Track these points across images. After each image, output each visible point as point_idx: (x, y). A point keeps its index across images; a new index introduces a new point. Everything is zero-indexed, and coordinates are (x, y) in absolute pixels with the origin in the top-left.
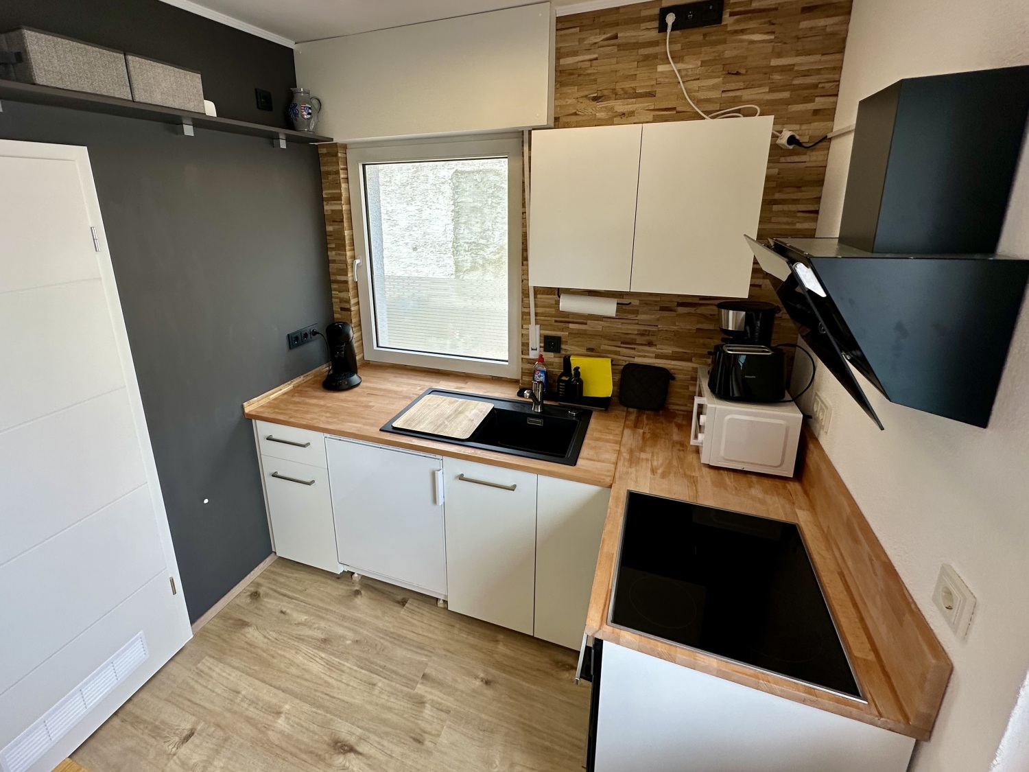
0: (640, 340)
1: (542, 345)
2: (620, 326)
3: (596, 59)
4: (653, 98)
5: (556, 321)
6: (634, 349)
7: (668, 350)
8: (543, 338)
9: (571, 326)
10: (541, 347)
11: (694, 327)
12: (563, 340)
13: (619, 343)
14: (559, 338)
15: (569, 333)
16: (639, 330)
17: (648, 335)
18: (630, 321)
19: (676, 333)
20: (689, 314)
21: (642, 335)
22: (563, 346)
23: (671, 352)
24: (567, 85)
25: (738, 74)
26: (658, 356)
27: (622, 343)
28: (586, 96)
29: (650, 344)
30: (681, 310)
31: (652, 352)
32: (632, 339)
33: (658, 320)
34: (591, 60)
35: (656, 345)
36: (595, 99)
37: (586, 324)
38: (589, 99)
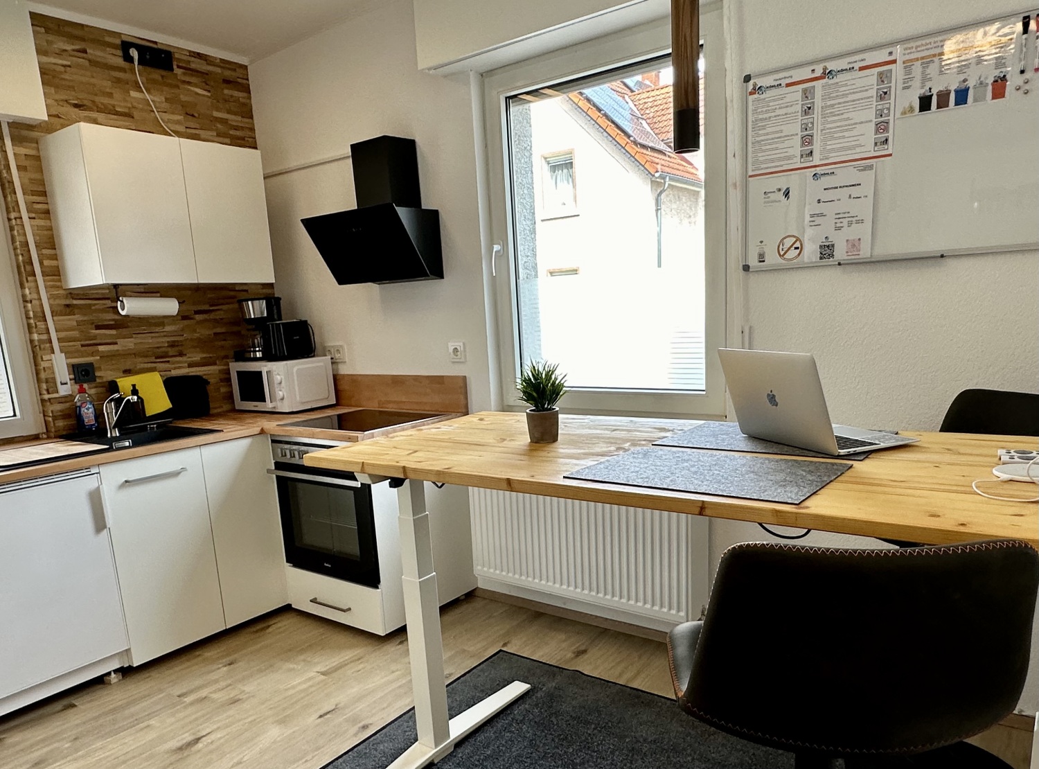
0: (172, 351)
1: (72, 376)
2: (151, 341)
3: (69, 66)
4: (134, 119)
5: (82, 346)
6: (168, 362)
7: (197, 357)
8: (71, 369)
9: (101, 348)
10: (70, 380)
11: (211, 332)
12: (95, 366)
13: (153, 359)
14: (91, 364)
15: (101, 357)
16: (168, 342)
17: (177, 346)
18: (157, 335)
19: (199, 340)
20: (205, 320)
21: (172, 346)
22: (97, 374)
23: (199, 359)
25: (193, 116)
26: (190, 366)
27: (156, 358)
28: (66, 101)
29: (181, 354)
30: (198, 317)
31: (186, 362)
32: (164, 352)
33: (182, 330)
34: (64, 66)
35: (186, 355)
36: (76, 106)
37: (116, 343)
38: (70, 104)
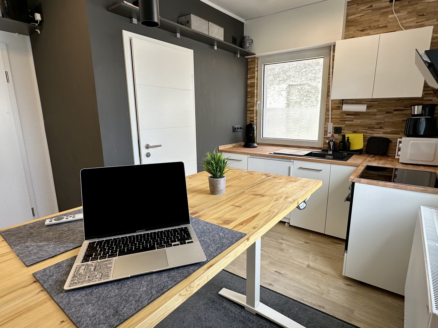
0: (376, 126)
1: (333, 131)
2: (368, 121)
3: (363, 15)
4: (387, 28)
5: (340, 121)
6: (374, 130)
7: (389, 130)
8: (334, 128)
9: (346, 122)
10: (333, 132)
11: (401, 119)
12: (342, 128)
13: (367, 129)
14: (341, 128)
15: (346, 125)
16: (376, 122)
17: (380, 124)
18: (372, 119)
19: (393, 123)
20: (399, 114)
21: (377, 124)
22: (342, 131)
24: (350, 26)
25: (423, 15)
26: (384, 133)
27: (369, 128)
28: (358, 30)
29: (381, 128)
30: (395, 113)
31: (382, 131)
32: (373, 126)
33: (385, 117)
34: (361, 16)
35: (383, 128)
36: (362, 31)
37: (353, 121)
38: (359, 31)
